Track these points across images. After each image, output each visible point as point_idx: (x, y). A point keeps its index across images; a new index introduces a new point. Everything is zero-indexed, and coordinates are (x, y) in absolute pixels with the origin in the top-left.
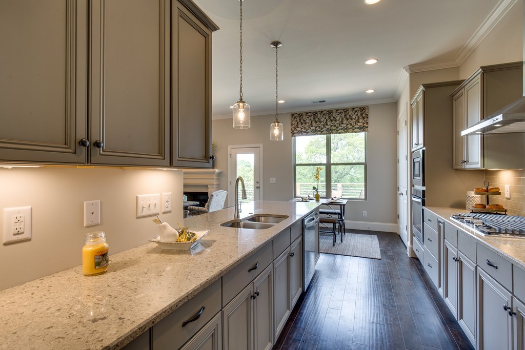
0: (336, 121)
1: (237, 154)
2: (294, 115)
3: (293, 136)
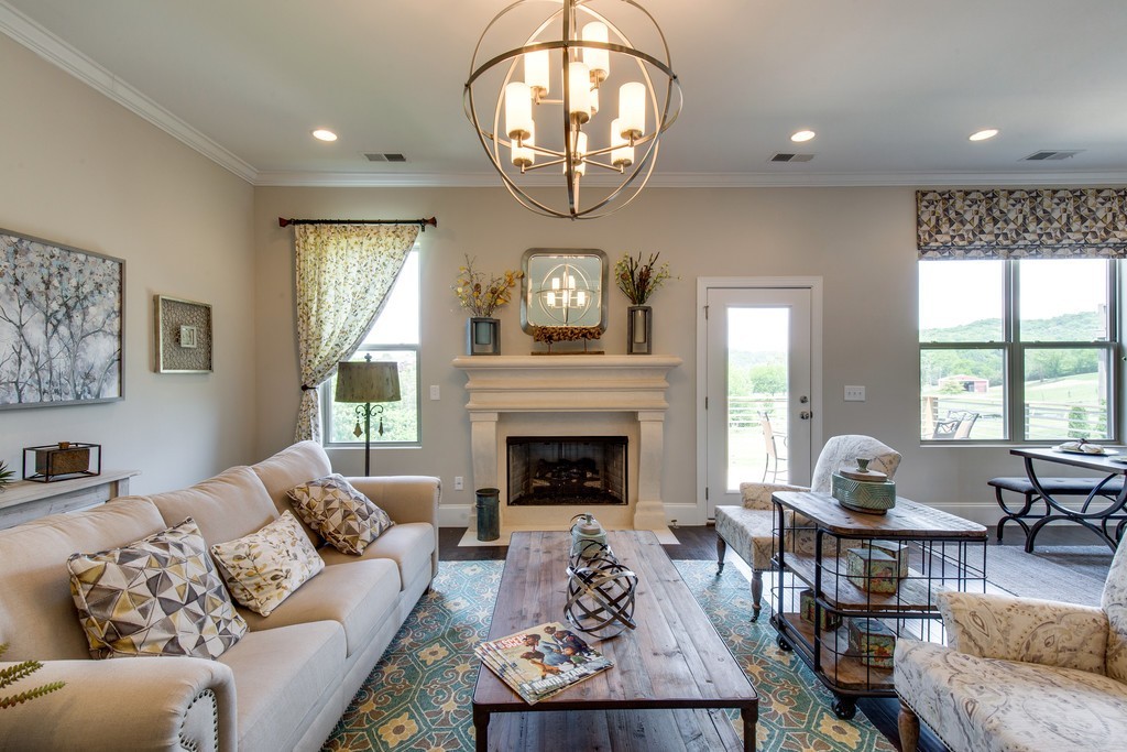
0: (1050, 221)
1: (729, 306)
2: (924, 194)
3: (920, 258)
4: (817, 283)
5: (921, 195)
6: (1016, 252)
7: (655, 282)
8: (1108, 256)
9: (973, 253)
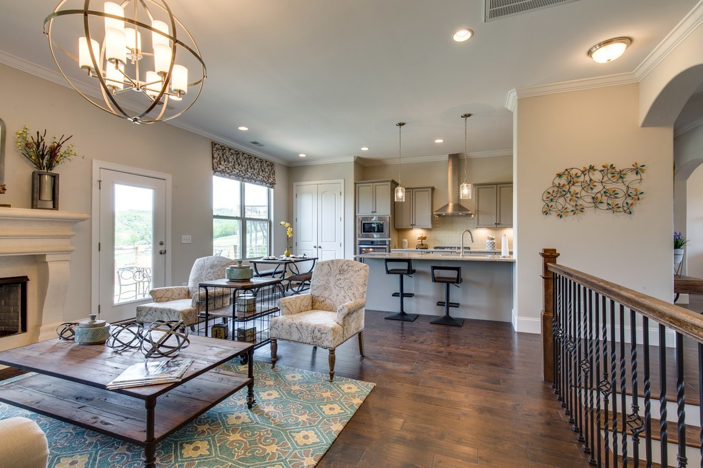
0: (254, 169)
1: (116, 183)
2: (215, 145)
3: (214, 174)
4: (169, 177)
5: (214, 144)
6: (245, 179)
7: (61, 156)
8: (268, 187)
9: (232, 176)
